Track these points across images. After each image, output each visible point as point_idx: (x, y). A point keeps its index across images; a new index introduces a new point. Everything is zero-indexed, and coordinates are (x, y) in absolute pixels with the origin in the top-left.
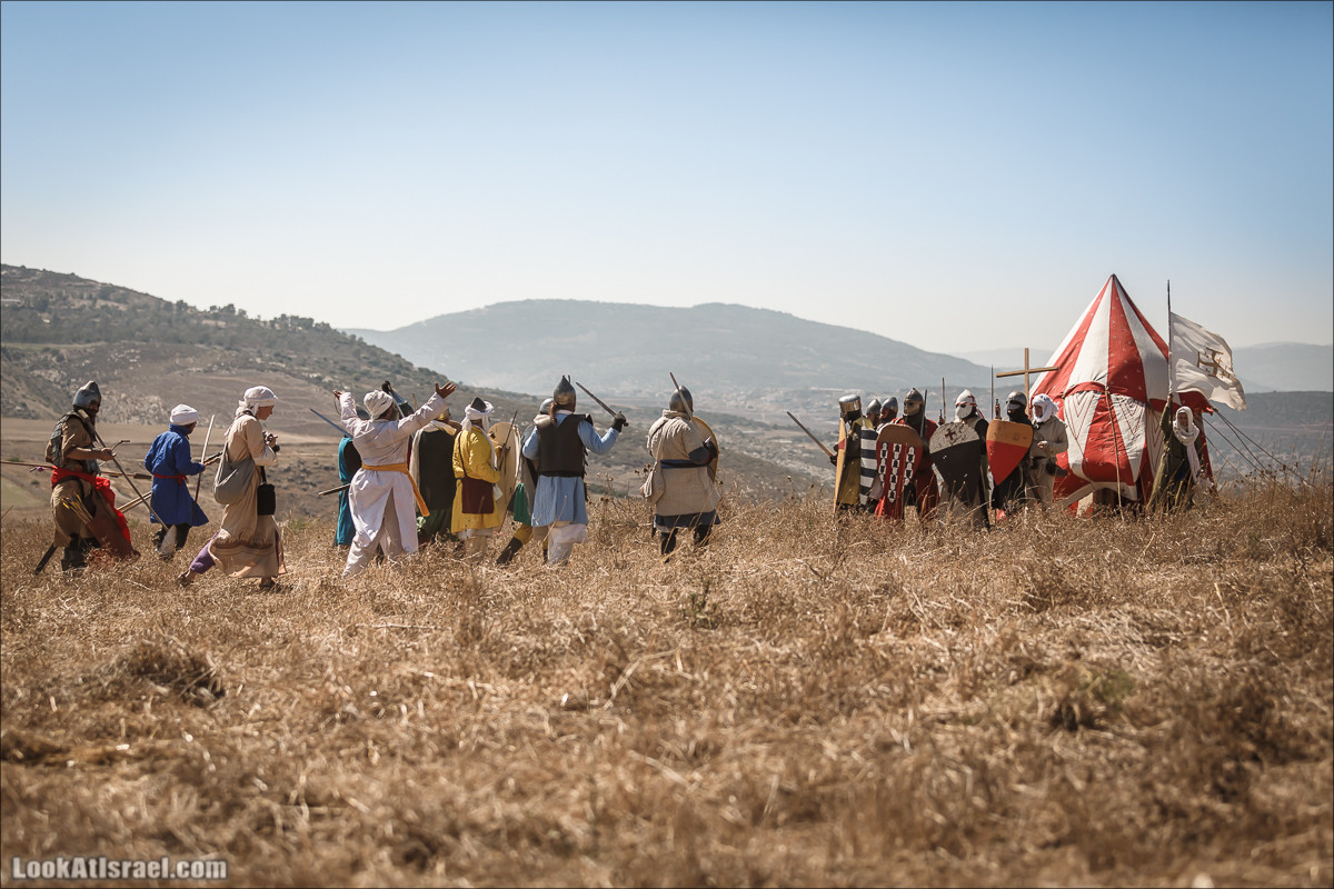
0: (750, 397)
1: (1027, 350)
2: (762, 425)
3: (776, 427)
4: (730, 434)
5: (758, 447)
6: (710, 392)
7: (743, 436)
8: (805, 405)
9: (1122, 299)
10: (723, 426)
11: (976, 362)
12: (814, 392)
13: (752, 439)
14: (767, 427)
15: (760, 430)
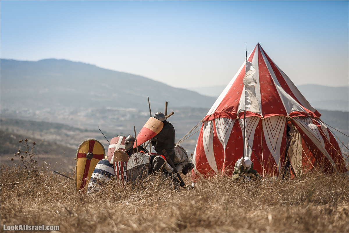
0: (72, 113)
1: (167, 103)
2: (78, 129)
3: (86, 131)
4: (60, 134)
5: (76, 142)
6: (48, 110)
7: (67, 136)
8: (104, 118)
9: (264, 58)
10: (56, 130)
11: (203, 93)
12: (109, 110)
13: (73, 137)
14: (81, 131)
15: (77, 132)
